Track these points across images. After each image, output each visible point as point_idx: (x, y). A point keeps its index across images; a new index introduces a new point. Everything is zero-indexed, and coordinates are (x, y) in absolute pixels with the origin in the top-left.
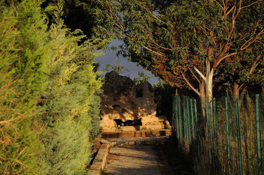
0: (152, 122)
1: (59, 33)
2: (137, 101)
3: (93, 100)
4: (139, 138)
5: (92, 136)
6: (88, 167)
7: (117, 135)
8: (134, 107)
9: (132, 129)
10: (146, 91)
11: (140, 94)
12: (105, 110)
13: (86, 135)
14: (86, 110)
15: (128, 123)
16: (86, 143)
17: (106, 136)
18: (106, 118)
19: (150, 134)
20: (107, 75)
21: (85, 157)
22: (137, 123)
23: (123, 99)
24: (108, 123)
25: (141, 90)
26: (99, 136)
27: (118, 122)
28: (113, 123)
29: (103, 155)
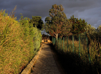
0: (49, 41)
2: (47, 38)
3: (41, 38)
4: (47, 43)
7: (44, 43)
12: (42, 39)
13: (40, 42)
15: (46, 41)
16: (40, 44)
17: (42, 43)
19: (49, 43)
21: (40, 46)
22: (47, 41)
23: (45, 38)
24: (43, 41)
25: (47, 36)
29: (42, 46)
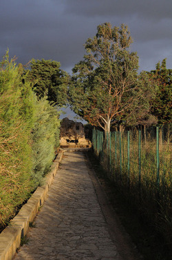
0: (83, 141)
1: (44, 102)
2: (77, 131)
3: (56, 130)
4: (79, 148)
5: (56, 147)
6: (53, 161)
7: (67, 147)
8: (75, 134)
9: (74, 144)
10: (81, 127)
11: (78, 128)
12: (62, 134)
13: (52, 147)
14: (53, 135)
15: (72, 141)
16: (52, 150)
17: (62, 147)
18: (62, 139)
19: (82, 146)
20: (64, 120)
21: (52, 156)
22: (76, 141)
23: (70, 131)
24: (63, 141)
25: (78, 126)
26: (59, 147)
27: (68, 141)
28: (66, 141)
29: (60, 155)
